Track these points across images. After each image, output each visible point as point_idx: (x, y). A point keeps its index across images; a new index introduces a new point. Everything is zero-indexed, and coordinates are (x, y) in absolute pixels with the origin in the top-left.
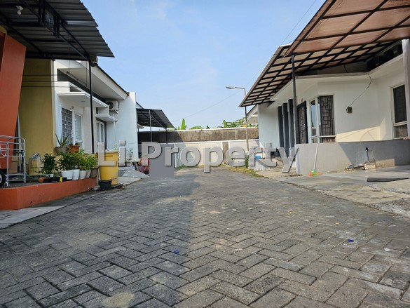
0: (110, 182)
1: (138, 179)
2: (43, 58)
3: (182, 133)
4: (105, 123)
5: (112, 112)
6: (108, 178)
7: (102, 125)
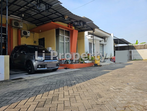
0: (97, 64)
1: (109, 64)
2: (82, 31)
3: (136, 46)
4: (103, 45)
5: (105, 41)
6: (96, 63)
7: (102, 46)
